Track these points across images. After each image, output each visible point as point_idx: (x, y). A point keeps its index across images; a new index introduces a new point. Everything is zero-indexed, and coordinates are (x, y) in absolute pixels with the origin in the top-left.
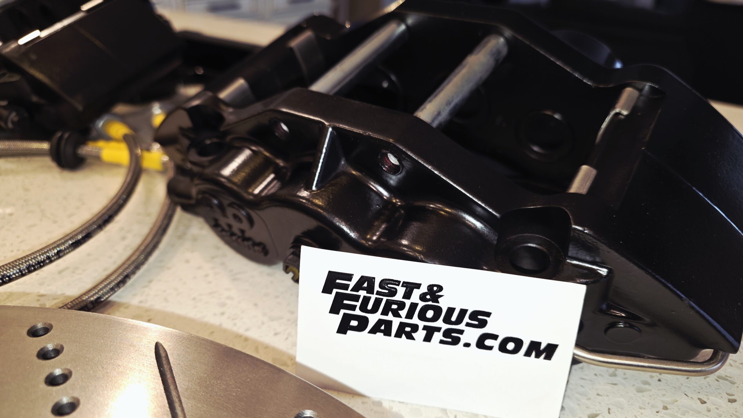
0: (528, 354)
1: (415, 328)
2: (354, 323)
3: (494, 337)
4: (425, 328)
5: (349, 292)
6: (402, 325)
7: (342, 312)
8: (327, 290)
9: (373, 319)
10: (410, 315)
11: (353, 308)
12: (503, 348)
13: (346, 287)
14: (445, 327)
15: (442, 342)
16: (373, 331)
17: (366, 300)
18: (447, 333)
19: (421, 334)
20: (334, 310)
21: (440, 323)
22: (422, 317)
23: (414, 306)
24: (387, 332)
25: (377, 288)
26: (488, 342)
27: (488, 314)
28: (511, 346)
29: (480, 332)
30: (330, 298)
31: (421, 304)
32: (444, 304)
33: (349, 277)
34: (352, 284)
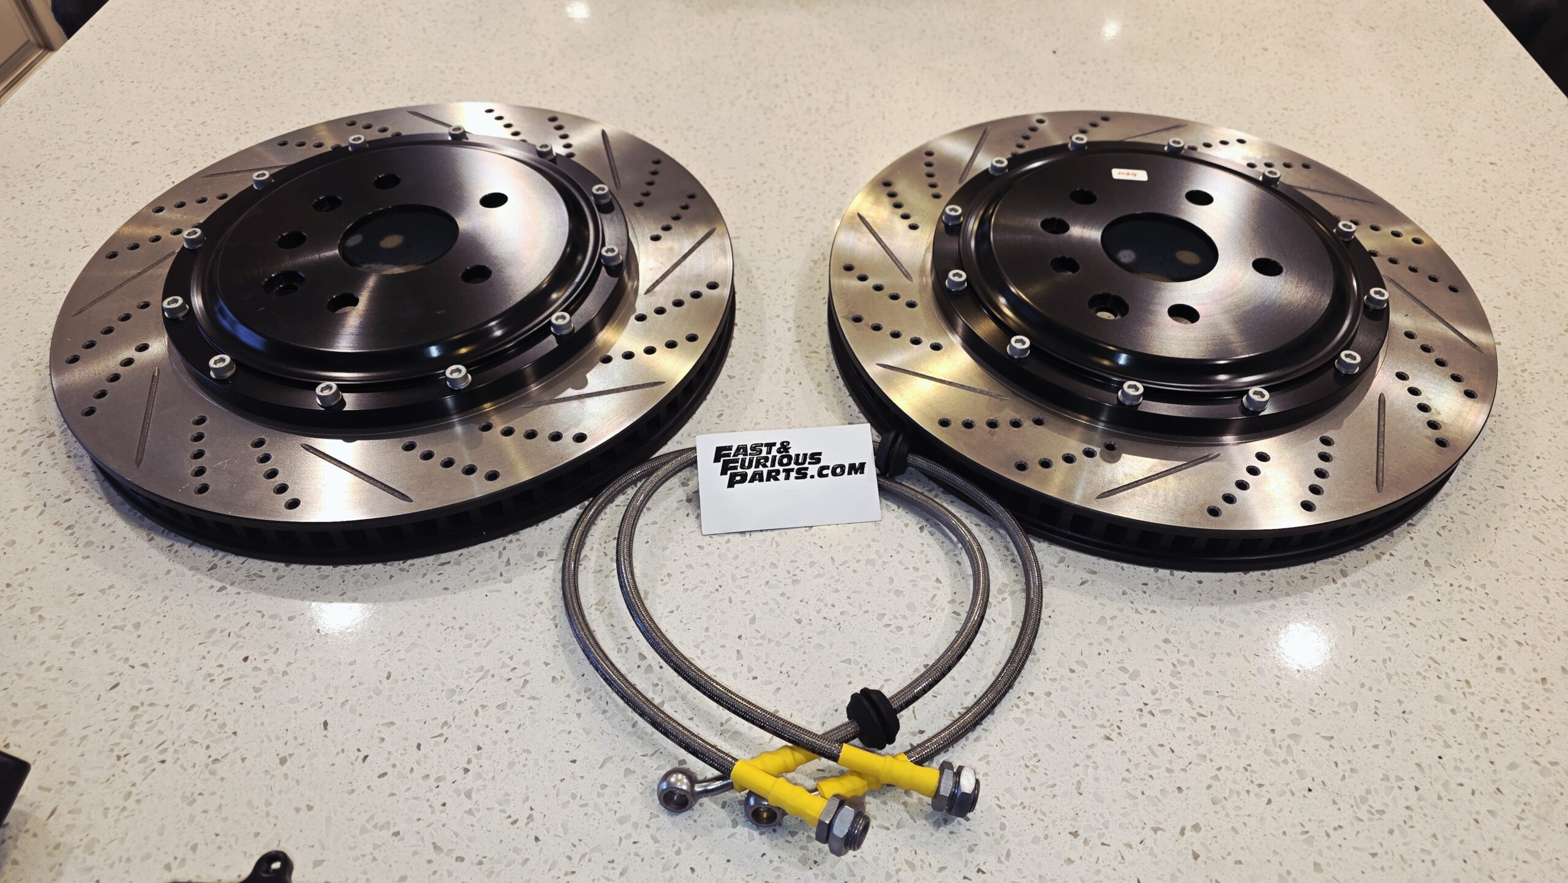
0: (850, 473)
1: (778, 472)
2: (738, 478)
3: (827, 468)
4: (784, 471)
5: (731, 458)
6: (769, 472)
7: (729, 472)
8: (717, 460)
9: (750, 472)
10: (773, 465)
11: (736, 468)
12: (834, 474)
13: (728, 455)
14: (796, 467)
15: (796, 478)
16: (752, 481)
17: (743, 461)
18: (799, 471)
19: (782, 475)
20: (723, 473)
21: (793, 466)
22: (781, 464)
23: (774, 457)
24: (761, 480)
25: (749, 451)
26: (825, 472)
27: (820, 454)
28: (838, 471)
29: (817, 466)
30: (720, 465)
31: (779, 455)
32: (792, 452)
33: (730, 448)
34: (733, 452)
